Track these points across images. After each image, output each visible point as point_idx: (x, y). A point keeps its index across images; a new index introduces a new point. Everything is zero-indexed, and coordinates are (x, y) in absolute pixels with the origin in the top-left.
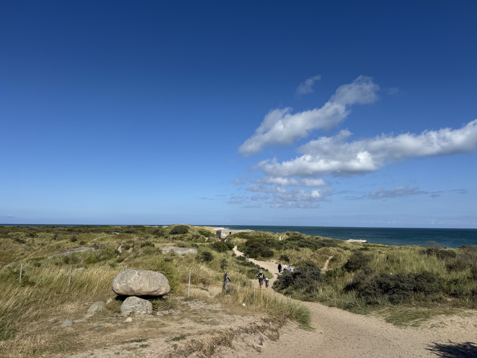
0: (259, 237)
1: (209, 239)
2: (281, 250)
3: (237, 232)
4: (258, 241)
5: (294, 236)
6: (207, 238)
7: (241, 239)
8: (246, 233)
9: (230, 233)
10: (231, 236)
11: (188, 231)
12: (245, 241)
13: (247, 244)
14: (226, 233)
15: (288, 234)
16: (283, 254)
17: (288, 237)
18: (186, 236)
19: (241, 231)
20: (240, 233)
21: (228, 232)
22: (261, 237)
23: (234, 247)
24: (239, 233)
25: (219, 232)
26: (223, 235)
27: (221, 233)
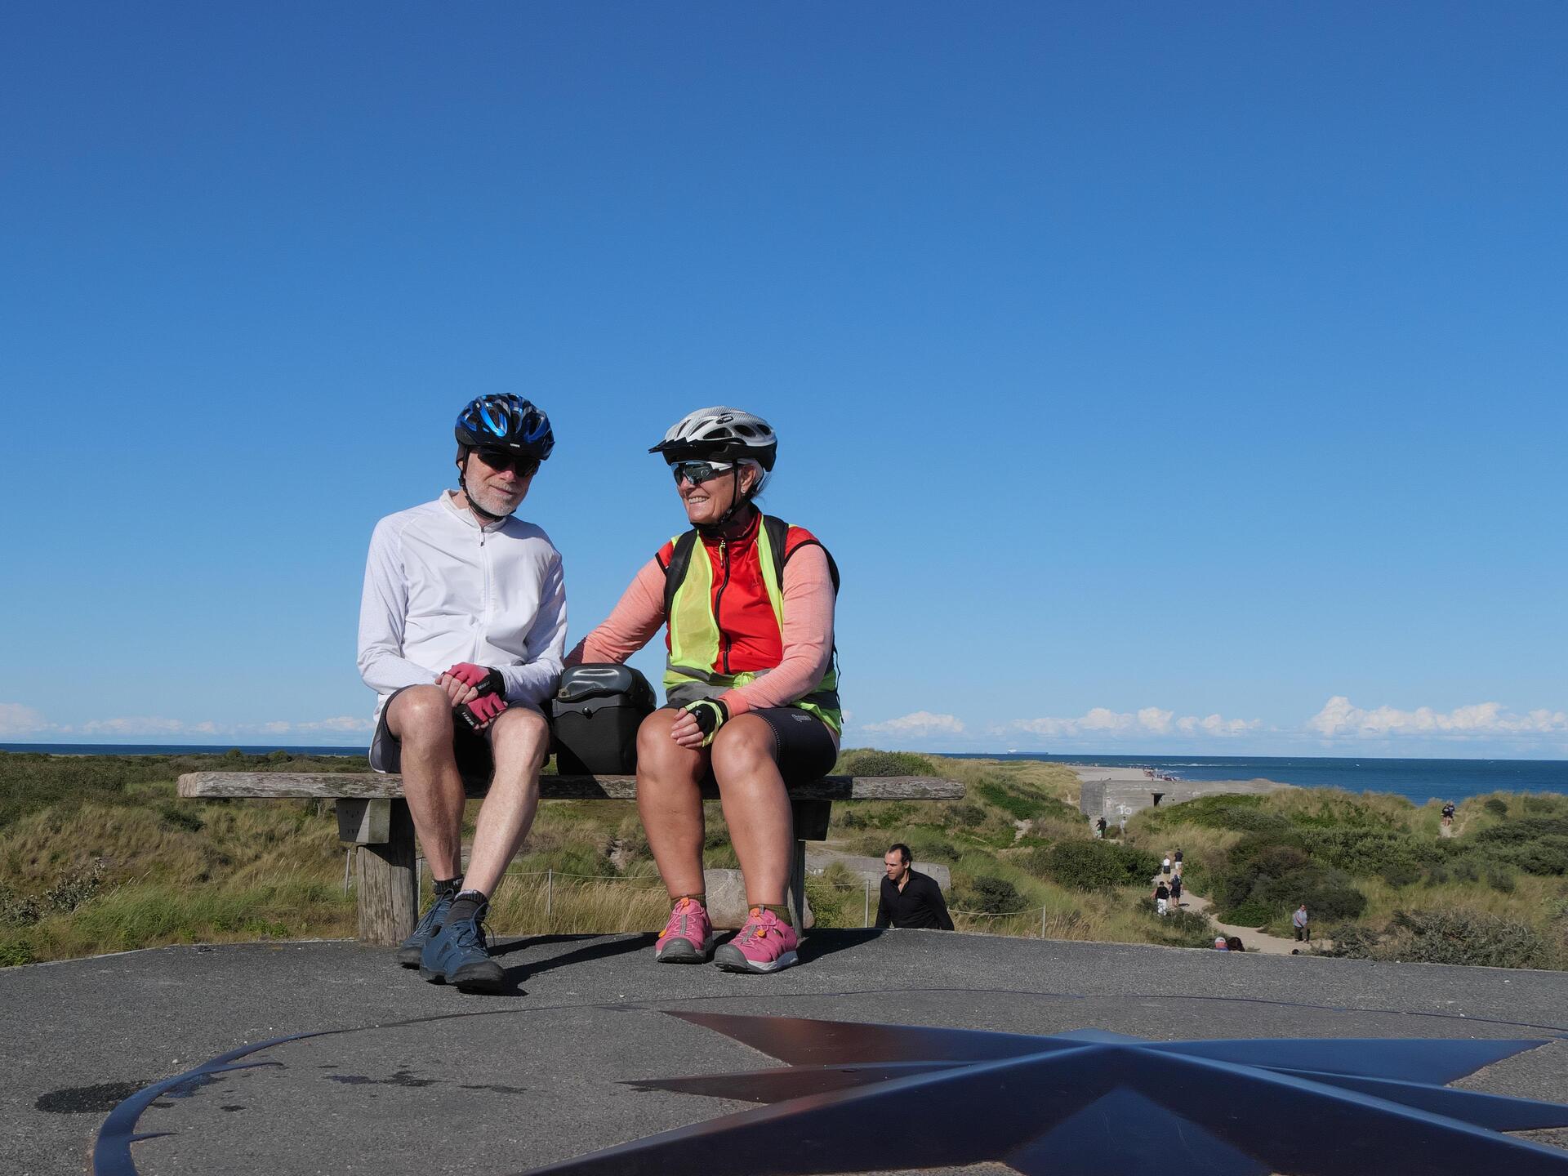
1: (1034, 831)
2: (1409, 888)
3: (1196, 794)
4: (1300, 839)
5: (1531, 815)
6: (1024, 826)
7: (1213, 832)
8: (1245, 799)
9: (1157, 798)
12: (1231, 837)
13: (1236, 854)
14: (1132, 799)
15: (1498, 807)
17: (1492, 822)
19: (1219, 788)
20: (1212, 800)
21: (1143, 792)
24: (1207, 799)
25: (1094, 796)
26: (1117, 808)
27: (1104, 800)
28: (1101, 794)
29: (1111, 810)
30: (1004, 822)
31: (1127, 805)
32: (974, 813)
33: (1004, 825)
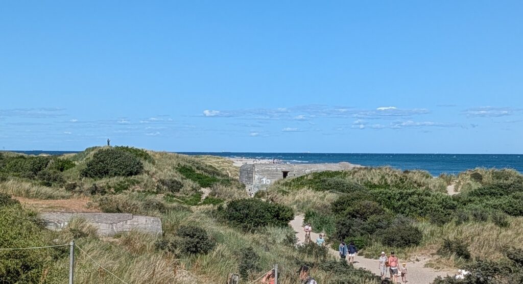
0: (379, 186)
1: (213, 194)
2: (447, 225)
3: (308, 171)
4: (375, 197)
5: (496, 181)
6: (206, 191)
7: (321, 194)
8: (337, 173)
9: (285, 174)
10: (286, 184)
11: (142, 168)
12: (332, 197)
13: (338, 207)
14: (271, 174)
15: (477, 177)
16: (451, 237)
17: (476, 186)
18: (138, 183)
19: (321, 167)
20: (318, 176)
21: (277, 170)
22: (387, 186)
23: (291, 218)
24: (315, 174)
25: (248, 173)
26: (262, 180)
27: (254, 175)
28: (252, 172)
29: (258, 181)
30: (194, 189)
31: (268, 179)
32: (175, 184)
33: (194, 191)
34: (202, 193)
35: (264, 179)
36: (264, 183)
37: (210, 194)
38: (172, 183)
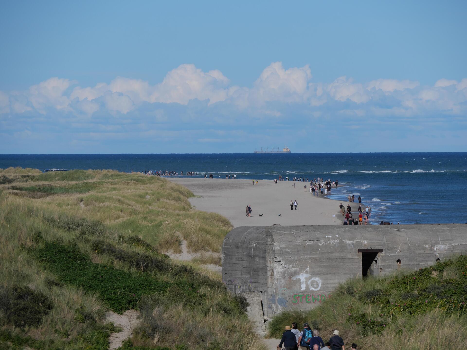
1: (145, 332)
3: (442, 251)
6: (125, 323)
10: (374, 297)
14: (323, 260)
21: (342, 247)
25: (249, 255)
26: (294, 278)
27: (269, 264)
28: (265, 252)
29: (283, 282)
30: (86, 317)
31: (313, 274)
32: (27, 301)
33: (88, 322)
34: (113, 329)
35: (303, 277)
36: (303, 288)
37: (136, 332)
38: (20, 297)
